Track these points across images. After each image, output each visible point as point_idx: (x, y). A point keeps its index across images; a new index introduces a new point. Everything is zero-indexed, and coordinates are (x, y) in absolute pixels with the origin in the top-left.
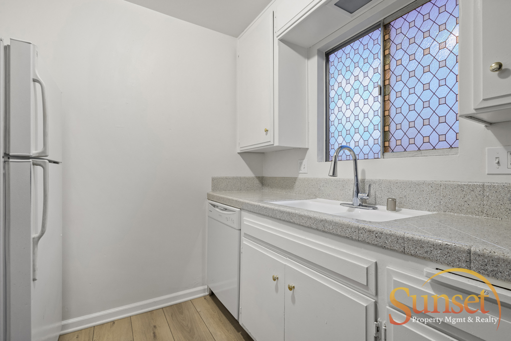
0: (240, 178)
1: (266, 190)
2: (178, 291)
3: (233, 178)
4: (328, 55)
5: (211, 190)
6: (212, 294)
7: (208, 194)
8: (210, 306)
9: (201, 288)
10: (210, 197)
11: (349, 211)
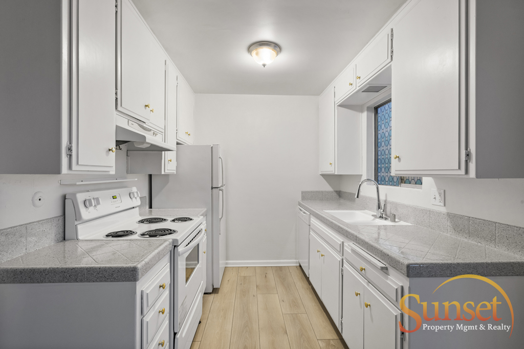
0: (322, 192)
1: (342, 201)
2: (280, 259)
3: (317, 192)
4: (376, 109)
5: (301, 199)
6: (300, 266)
7: (299, 203)
8: (298, 272)
9: (295, 261)
10: (300, 204)
11: (373, 220)
